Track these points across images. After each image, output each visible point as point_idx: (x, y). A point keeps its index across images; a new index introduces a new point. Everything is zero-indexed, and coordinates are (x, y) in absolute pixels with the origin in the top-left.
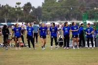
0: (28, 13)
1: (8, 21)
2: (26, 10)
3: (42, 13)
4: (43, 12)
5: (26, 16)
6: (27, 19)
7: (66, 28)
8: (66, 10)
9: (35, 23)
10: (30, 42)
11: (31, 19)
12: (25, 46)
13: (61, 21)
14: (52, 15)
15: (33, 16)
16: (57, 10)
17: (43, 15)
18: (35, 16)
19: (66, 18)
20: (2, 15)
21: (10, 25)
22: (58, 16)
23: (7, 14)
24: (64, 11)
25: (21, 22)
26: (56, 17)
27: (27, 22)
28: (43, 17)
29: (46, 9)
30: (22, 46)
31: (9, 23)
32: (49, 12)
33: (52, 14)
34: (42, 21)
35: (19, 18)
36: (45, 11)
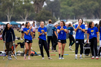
0: (41, 8)
2: (37, 4)
3: (60, 7)
4: (62, 6)
5: (37, 11)
6: (38, 16)
7: (92, 29)
8: (93, 4)
9: (50, 22)
10: (44, 49)
11: (45, 16)
12: (37, 55)
13: (88, 19)
14: (75, 11)
15: (48, 12)
16: (81, 4)
17: (61, 10)
18: (51, 13)
19: (94, 14)
21: (15, 25)
22: (83, 11)
23: (10, 10)
25: (31, 20)
26: (81, 14)
27: (39, 20)
28: (62, 13)
29: (66, 3)
30: (32, 55)
31: (13, 23)
32: (70, 6)
33: (74, 9)
34: (60, 19)
35: (28, 15)
36: (65, 4)
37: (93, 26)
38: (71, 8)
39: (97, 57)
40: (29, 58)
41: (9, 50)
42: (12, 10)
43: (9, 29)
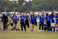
0: (22, 5)
1: (7, 11)
2: (20, 3)
4: (33, 5)
5: (20, 7)
6: (21, 10)
8: (49, 4)
10: (23, 27)
11: (24, 10)
12: (19, 30)
13: (46, 11)
15: (26, 7)
16: (43, 4)
17: (32, 7)
18: (27, 8)
19: (49, 9)
20: (3, 6)
21: (8, 14)
22: (43, 8)
23: (6, 6)
24: (48, 5)
25: (17, 12)
26: (42, 9)
27: (21, 12)
28: (33, 8)
29: (35, 3)
30: (17, 30)
31: (8, 13)
32: (37, 5)
33: (39, 6)
34: (32, 11)
35: (15, 9)
37: (49, 15)
38: (37, 6)
39: (50, 32)
40: (15, 31)
41: (5, 27)
42: (7, 6)
43: (5, 16)
